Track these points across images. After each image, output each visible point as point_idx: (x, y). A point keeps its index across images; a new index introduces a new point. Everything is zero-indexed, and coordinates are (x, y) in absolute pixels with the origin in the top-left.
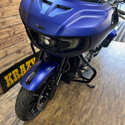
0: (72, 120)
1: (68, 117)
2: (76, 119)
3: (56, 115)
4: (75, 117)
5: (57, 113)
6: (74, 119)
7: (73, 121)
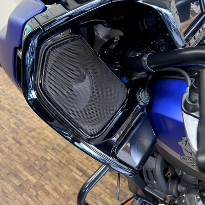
0: (57, 192)
1: (66, 187)
2: (58, 200)
3: (75, 170)
4: (61, 199)
5: (78, 172)
6: (58, 197)
7: (55, 194)
